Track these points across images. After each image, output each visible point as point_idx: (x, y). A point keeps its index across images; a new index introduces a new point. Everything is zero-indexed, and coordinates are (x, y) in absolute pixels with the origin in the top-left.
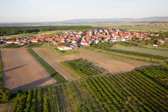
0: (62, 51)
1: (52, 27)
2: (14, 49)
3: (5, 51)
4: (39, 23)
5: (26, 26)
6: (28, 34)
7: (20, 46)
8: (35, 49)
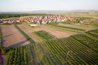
0: (32, 26)
1: (27, 14)
2: (7, 25)
3: (3, 27)
4: (20, 12)
5: (14, 13)
6: (15, 18)
7: (11, 24)
8: (18, 26)
